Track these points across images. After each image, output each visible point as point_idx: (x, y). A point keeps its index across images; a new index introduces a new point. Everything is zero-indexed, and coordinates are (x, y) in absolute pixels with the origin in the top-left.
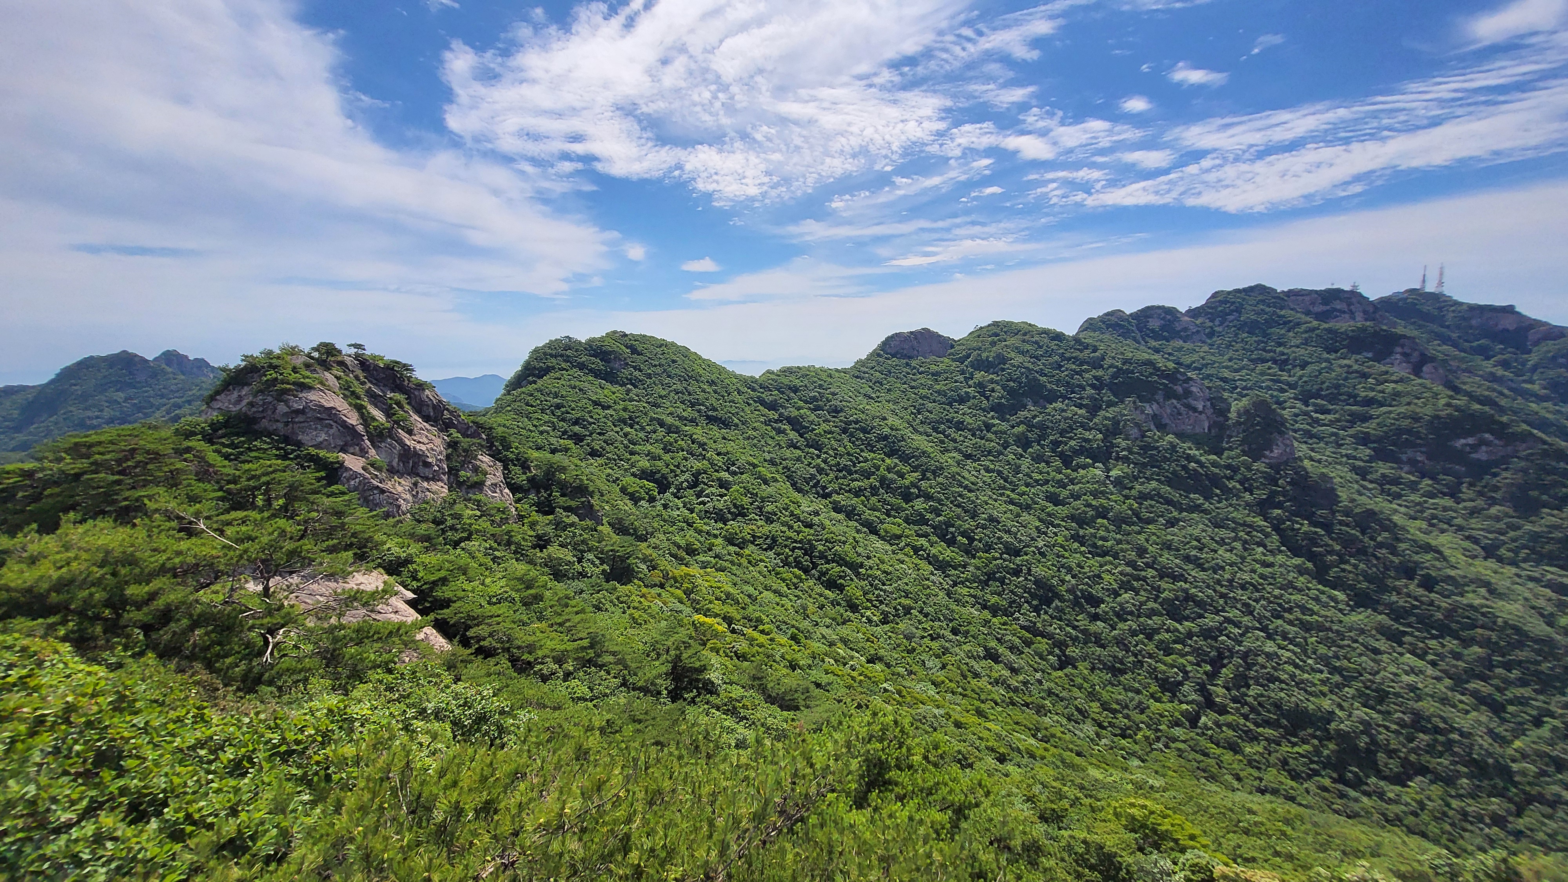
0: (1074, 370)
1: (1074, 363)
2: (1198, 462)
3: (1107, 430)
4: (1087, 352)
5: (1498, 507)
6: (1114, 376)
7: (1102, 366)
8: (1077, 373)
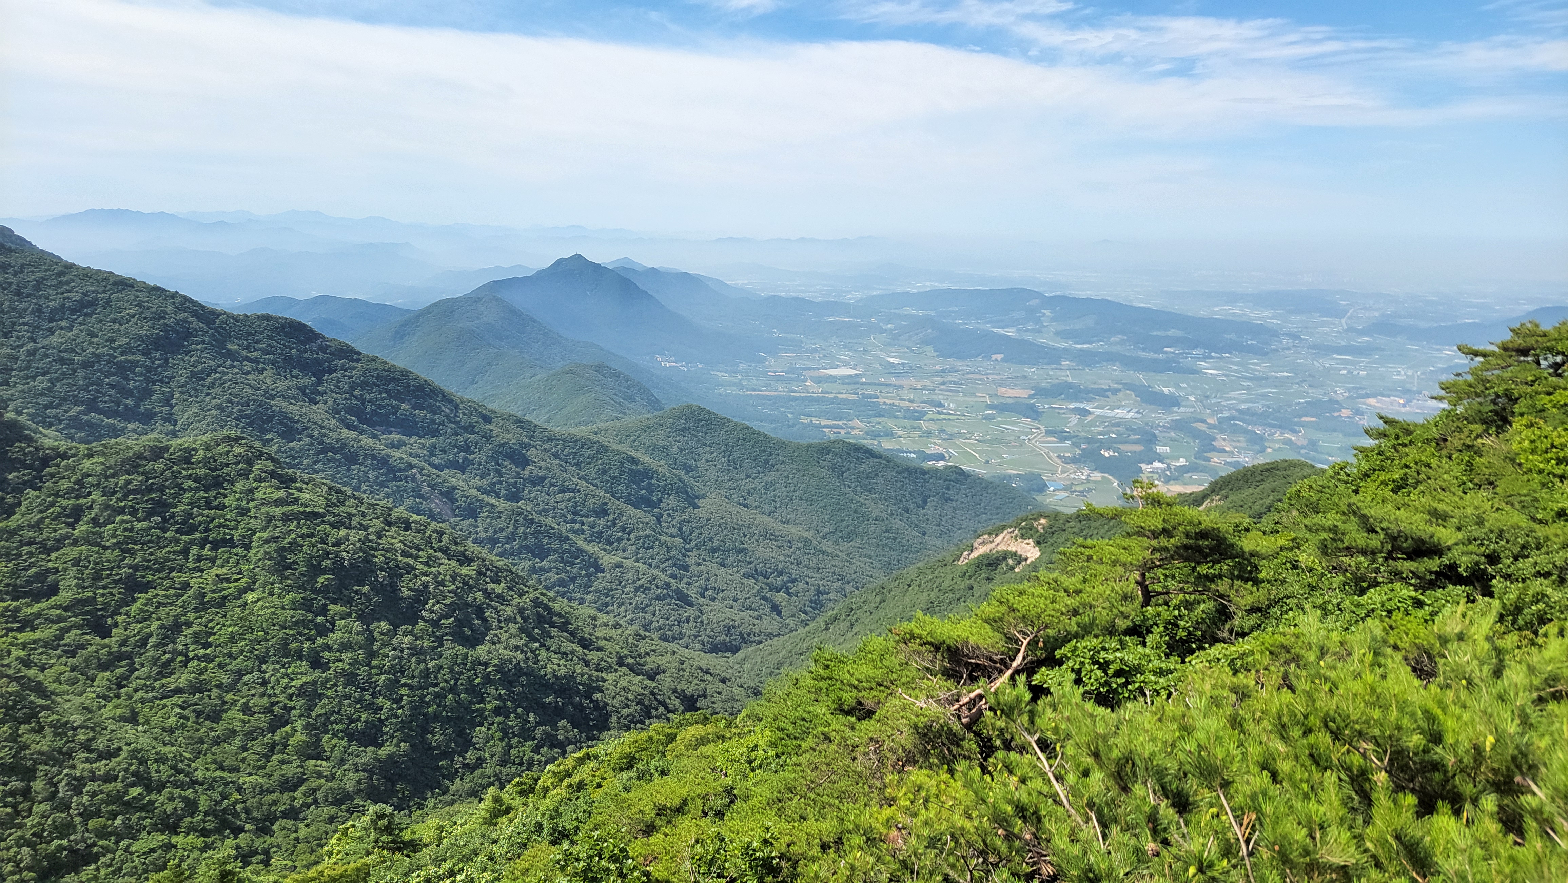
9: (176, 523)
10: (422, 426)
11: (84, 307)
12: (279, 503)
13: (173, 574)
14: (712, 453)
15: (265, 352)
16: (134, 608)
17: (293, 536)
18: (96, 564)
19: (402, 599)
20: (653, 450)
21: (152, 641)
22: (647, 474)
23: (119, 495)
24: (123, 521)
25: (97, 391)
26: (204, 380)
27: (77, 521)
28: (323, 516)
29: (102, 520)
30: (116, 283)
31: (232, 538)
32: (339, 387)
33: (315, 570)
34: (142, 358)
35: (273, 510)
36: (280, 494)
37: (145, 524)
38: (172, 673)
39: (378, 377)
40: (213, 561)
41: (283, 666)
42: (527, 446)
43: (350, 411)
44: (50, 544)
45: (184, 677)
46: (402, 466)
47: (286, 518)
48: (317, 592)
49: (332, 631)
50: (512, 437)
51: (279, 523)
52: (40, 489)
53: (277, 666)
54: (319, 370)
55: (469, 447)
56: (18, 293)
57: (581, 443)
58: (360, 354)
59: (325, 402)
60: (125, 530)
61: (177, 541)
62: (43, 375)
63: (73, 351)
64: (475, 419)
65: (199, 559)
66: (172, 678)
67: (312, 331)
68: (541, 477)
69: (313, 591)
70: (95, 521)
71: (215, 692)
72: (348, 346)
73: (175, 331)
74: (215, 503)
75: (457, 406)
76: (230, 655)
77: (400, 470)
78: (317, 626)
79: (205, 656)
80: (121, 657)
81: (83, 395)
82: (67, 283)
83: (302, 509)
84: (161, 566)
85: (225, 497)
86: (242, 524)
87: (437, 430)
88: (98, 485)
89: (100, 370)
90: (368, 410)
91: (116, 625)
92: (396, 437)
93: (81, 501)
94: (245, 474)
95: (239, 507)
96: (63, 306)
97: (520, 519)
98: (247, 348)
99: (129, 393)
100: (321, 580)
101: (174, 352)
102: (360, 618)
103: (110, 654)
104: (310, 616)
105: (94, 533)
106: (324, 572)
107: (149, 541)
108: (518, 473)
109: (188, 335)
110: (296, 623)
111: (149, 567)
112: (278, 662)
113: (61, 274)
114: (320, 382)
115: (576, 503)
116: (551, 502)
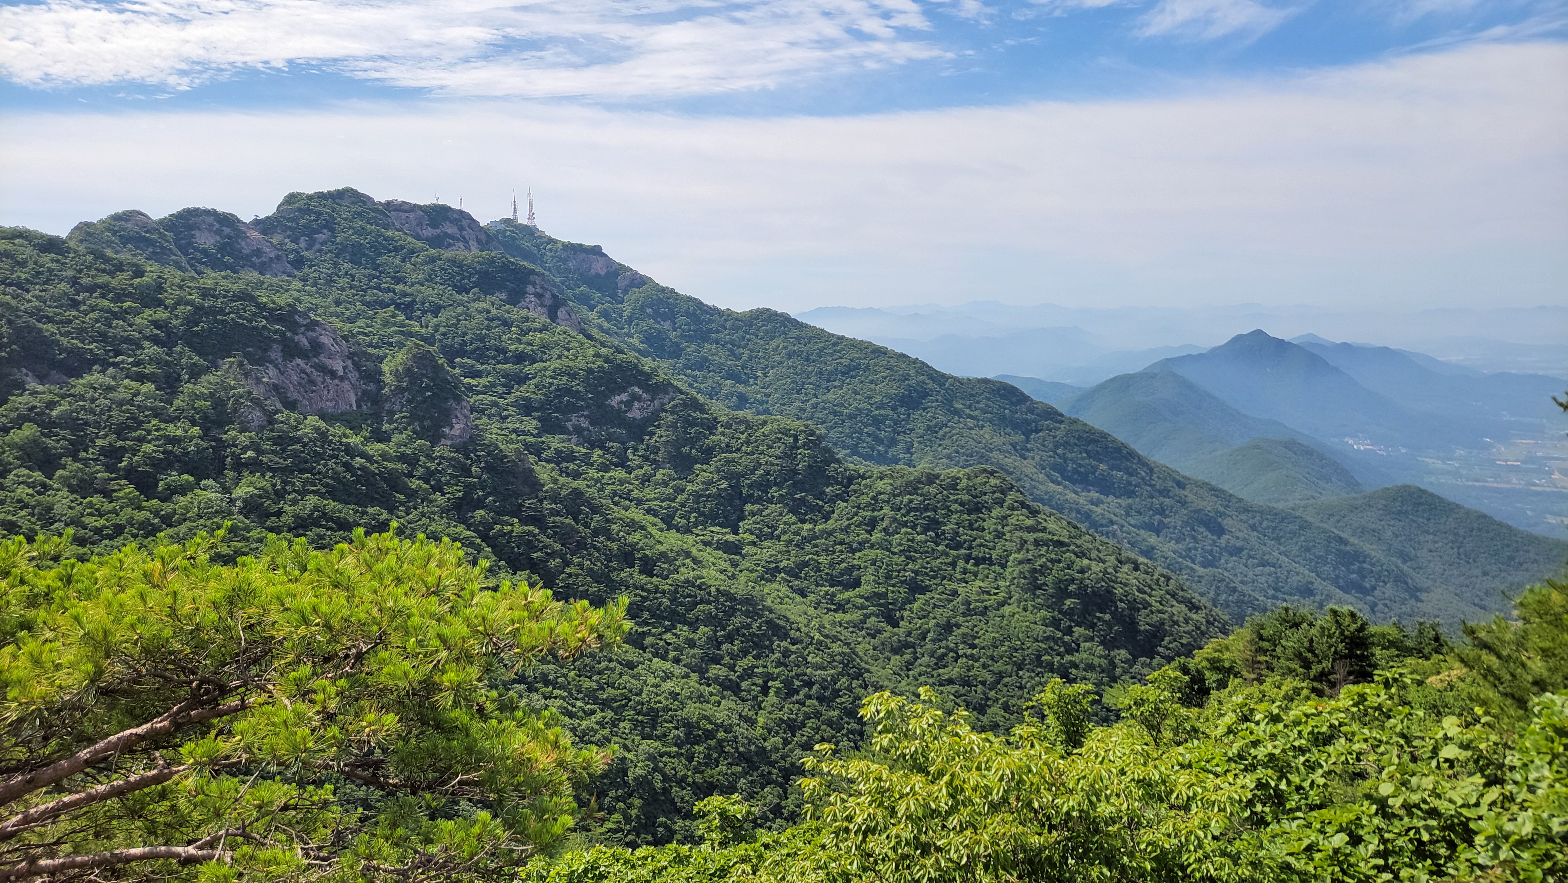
0: (109, 311)
1: (103, 296)
2: (363, 455)
3: (205, 417)
4: (122, 276)
5: (661, 471)
6: (191, 320)
7: (160, 303)
8: (115, 315)
9: (946, 539)
10: (1119, 488)
11: (849, 371)
12: (1030, 529)
13: (944, 582)
14: (1436, 542)
15: (984, 411)
16: (916, 606)
17: (1044, 560)
18: (888, 565)
19: (1140, 631)
20: (1362, 531)
21: (930, 636)
22: (1358, 557)
23: (903, 511)
24: (907, 533)
25: (859, 439)
26: (937, 432)
27: (873, 528)
28: (1068, 545)
29: (891, 530)
30: (873, 352)
31: (991, 558)
32: (1044, 446)
33: (1062, 592)
34: (891, 413)
35: (1025, 535)
36: (1029, 522)
37: (922, 537)
38: (945, 666)
39: (1079, 438)
40: (976, 575)
41: (1037, 675)
42: (1222, 515)
43: (1054, 468)
44: (855, 545)
45: (956, 669)
46: (1104, 522)
47: (1037, 543)
48: (1064, 614)
49: (1077, 651)
50: (1208, 505)
51: (1031, 547)
52: (847, 501)
53: (1033, 675)
54: (1028, 429)
55: (1164, 511)
56: (807, 360)
57: (1283, 517)
58: (1062, 416)
59: (1033, 458)
60: (909, 540)
61: (947, 555)
62: (822, 423)
63: (842, 405)
64: (1171, 483)
65: (965, 572)
66: (946, 670)
67: (1022, 394)
68: (1238, 548)
69: (1060, 612)
70: (885, 530)
71: (980, 688)
72: (1053, 408)
73: (916, 391)
74: (976, 525)
75: (1151, 470)
76: (992, 658)
77: (1102, 525)
78: (1065, 644)
79: (972, 655)
80: (907, 645)
81: (849, 441)
82: (839, 352)
83: (1050, 537)
84: (936, 574)
85: (984, 521)
86: (999, 546)
87: (1133, 492)
88: (888, 502)
89: (861, 422)
90: (1069, 468)
91: (902, 618)
92: (1094, 495)
93: (876, 513)
94: (1000, 503)
95: (996, 530)
96: (836, 370)
97: (1222, 586)
98: (970, 407)
99: (880, 441)
100: (1068, 602)
101: (914, 408)
102: (1102, 643)
103: (899, 641)
104: (1059, 634)
105: (886, 540)
106: (1070, 595)
107: (927, 552)
108: (1215, 542)
109: (925, 394)
110: (1047, 638)
111: (926, 574)
112: (1033, 671)
113: (835, 344)
114: (1028, 441)
115: (1278, 578)
116: (1250, 574)
